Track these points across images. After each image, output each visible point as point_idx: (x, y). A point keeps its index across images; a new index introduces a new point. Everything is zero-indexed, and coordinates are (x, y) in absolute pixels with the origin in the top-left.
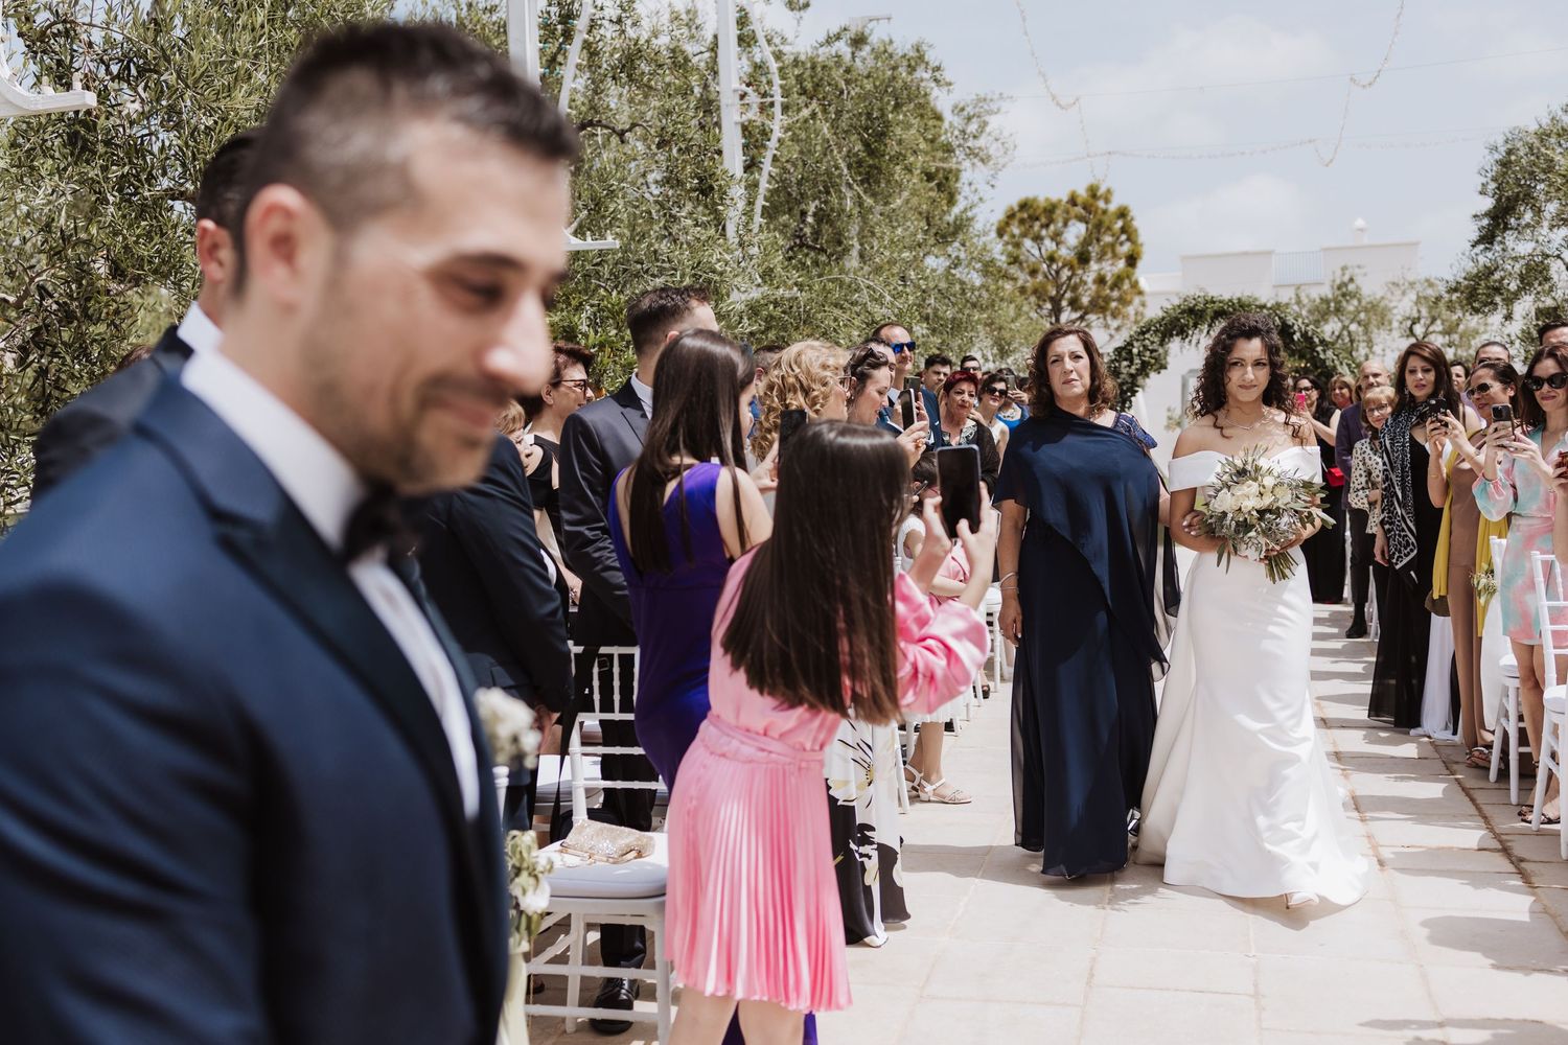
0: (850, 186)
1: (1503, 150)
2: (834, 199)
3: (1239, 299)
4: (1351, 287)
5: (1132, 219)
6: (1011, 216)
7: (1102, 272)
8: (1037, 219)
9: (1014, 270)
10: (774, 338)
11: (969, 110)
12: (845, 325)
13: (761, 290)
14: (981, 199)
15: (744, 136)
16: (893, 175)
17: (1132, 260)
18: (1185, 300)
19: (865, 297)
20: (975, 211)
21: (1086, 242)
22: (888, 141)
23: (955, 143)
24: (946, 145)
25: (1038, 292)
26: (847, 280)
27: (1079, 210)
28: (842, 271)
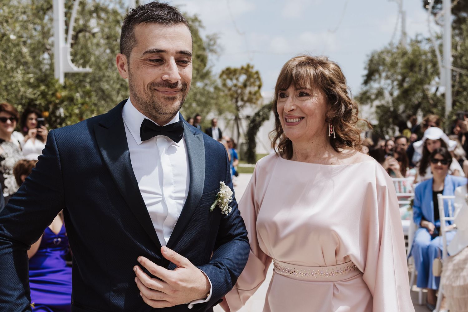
5: (260, 75)
6: (223, 72)
7: (251, 90)
8: (231, 73)
9: (224, 89)
17: (260, 87)
21: (246, 81)
23: (206, 47)
24: (203, 48)
25: (232, 96)
27: (244, 71)
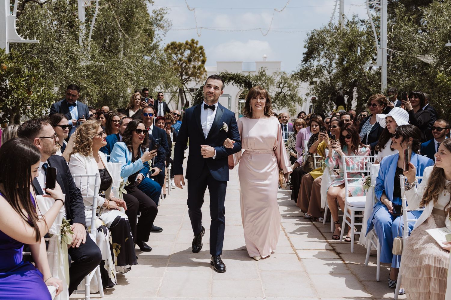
0: (121, 31)
1: (311, 35)
2: (116, 35)
3: (237, 74)
4: (264, 73)
5: (204, 50)
6: (168, 47)
7: (195, 65)
8: (176, 48)
9: (170, 62)
10: (95, 78)
11: (158, 12)
12: (118, 75)
13: (90, 62)
14: (161, 40)
15: (86, 11)
16: (135, 29)
17: (203, 62)
18: (221, 73)
19: (125, 66)
20: (159, 43)
21: (191, 55)
22: (133, 18)
23: (154, 22)
24: (151, 23)
25: (176, 70)
26: (120, 61)
27: (188, 46)
28: (118, 58)
